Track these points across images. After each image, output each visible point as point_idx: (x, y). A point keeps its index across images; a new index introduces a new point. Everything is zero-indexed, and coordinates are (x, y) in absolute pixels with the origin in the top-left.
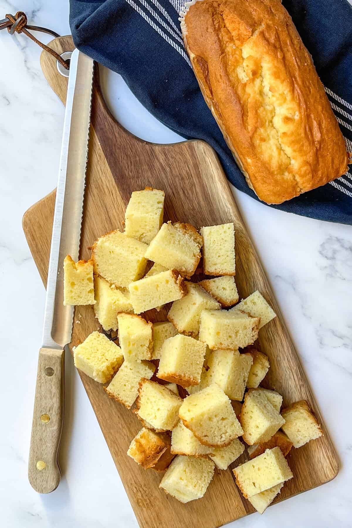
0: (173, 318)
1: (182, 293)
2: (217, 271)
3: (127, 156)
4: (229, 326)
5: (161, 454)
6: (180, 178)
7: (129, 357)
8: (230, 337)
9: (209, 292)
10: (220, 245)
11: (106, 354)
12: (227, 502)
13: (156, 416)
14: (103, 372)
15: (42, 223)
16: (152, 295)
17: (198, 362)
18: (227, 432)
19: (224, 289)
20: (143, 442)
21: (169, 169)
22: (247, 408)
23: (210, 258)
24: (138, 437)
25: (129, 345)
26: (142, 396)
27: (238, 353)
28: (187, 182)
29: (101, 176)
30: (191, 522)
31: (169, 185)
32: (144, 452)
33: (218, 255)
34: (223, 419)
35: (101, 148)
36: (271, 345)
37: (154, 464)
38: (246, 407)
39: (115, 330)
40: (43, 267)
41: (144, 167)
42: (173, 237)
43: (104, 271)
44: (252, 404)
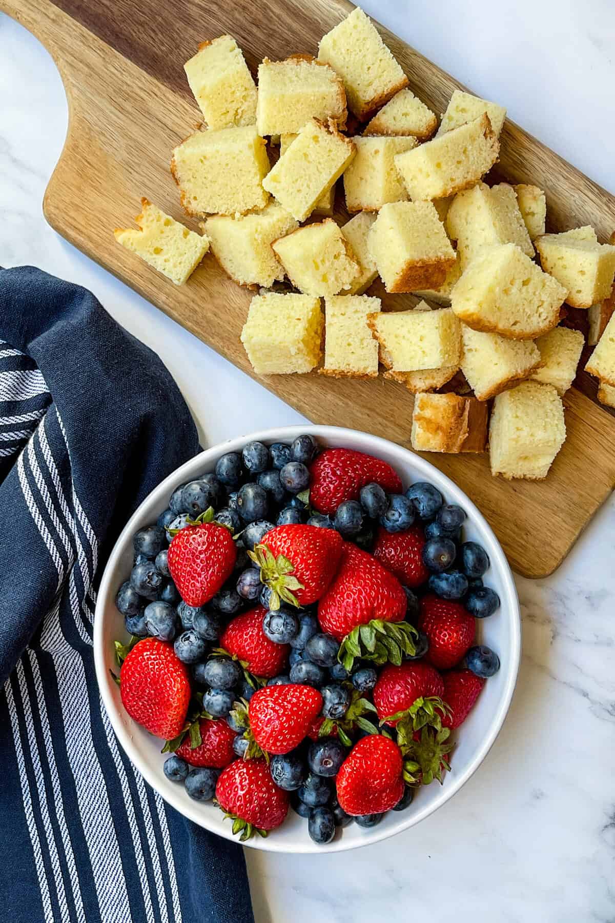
0: (358, 202)
1: (347, 143)
2: (380, 92)
3: (141, 25)
4: (447, 147)
5: (466, 413)
6: (241, 10)
7: (328, 287)
8: (459, 162)
9: (387, 132)
10: (360, 51)
11: (292, 314)
12: (605, 441)
13: (424, 352)
14: (303, 341)
15: (77, 201)
16: (305, 175)
17: (436, 231)
18: (543, 302)
19: (405, 115)
20: (428, 413)
21: (215, 6)
22: (549, 259)
23: (356, 80)
24: (417, 411)
25: (317, 268)
26: (385, 340)
27: (485, 186)
28: (253, 9)
29: (121, 77)
30: (570, 503)
31: (231, 29)
32: (438, 428)
33: (366, 67)
34: (525, 283)
35: (96, 38)
36: (526, 171)
37: (465, 433)
38: (546, 259)
39: (281, 279)
40: (119, 264)
41: (178, 25)
42: (284, 75)
43: (209, 201)
44: (554, 247)
